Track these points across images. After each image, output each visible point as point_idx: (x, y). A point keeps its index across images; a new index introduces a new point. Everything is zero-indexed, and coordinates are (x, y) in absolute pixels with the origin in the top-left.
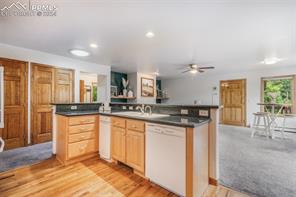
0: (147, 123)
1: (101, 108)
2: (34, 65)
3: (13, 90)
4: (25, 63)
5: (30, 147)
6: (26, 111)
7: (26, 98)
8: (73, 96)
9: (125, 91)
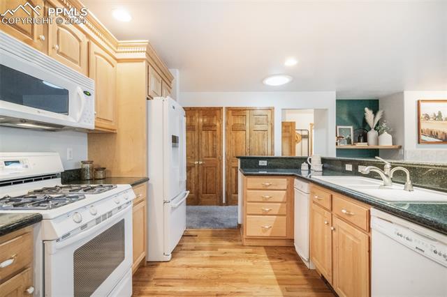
0: (374, 211)
1: (304, 166)
2: (228, 109)
3: (210, 141)
4: (220, 109)
5: (224, 207)
6: (221, 164)
7: (221, 149)
8: (273, 147)
9: (372, 135)
